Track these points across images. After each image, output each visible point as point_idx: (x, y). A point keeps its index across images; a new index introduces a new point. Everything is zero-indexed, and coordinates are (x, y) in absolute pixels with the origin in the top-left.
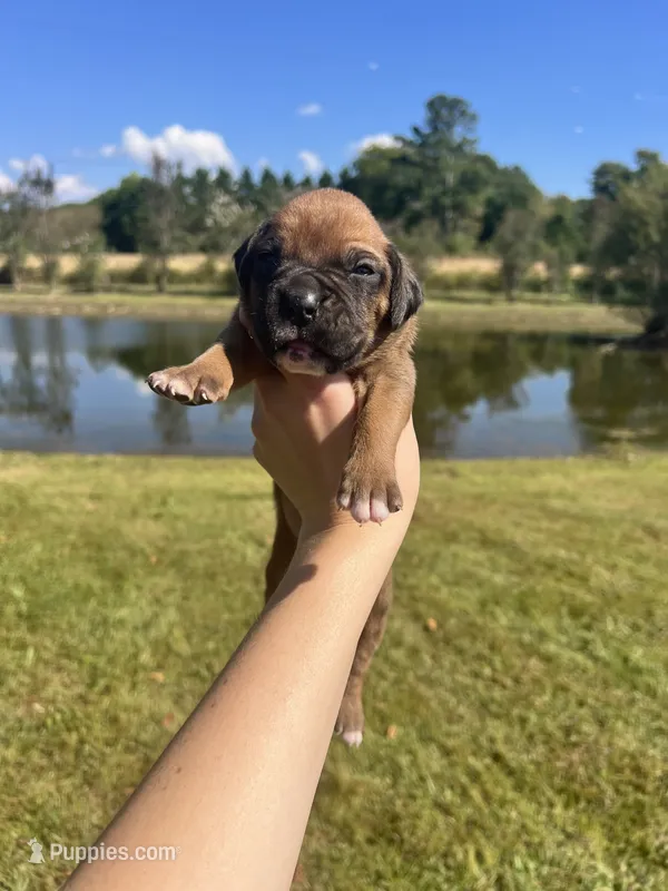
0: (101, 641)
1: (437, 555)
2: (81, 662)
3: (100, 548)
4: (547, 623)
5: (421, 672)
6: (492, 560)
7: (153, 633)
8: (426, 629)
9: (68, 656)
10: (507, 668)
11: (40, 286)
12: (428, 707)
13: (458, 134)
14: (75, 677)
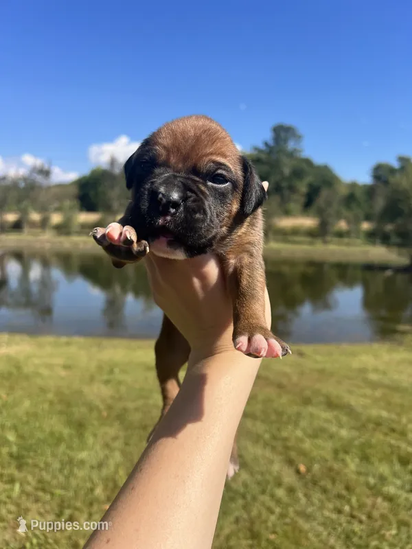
0: (67, 478)
1: (299, 415)
2: (52, 494)
3: (69, 405)
4: (384, 469)
5: (298, 508)
6: (336, 418)
7: (105, 472)
8: (298, 472)
9: (44, 490)
10: (361, 506)
11: (39, 230)
12: (307, 539)
13: (291, 145)
14: (48, 507)
